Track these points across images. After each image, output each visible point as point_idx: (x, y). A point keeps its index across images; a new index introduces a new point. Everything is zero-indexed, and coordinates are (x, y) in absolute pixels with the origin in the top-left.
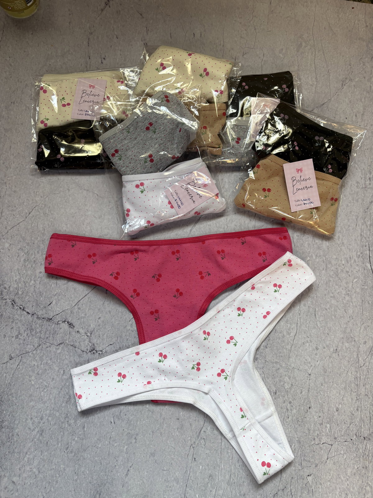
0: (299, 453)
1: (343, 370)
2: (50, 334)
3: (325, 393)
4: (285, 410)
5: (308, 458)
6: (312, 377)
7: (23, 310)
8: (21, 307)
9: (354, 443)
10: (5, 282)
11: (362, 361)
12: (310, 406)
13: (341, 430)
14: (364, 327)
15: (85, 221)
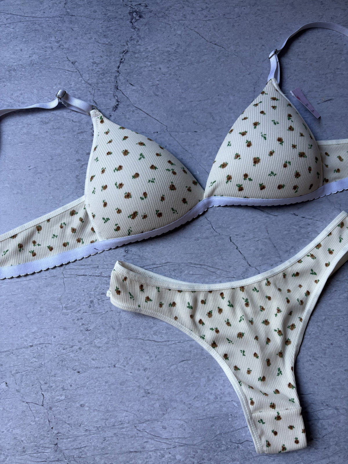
0: (29, 368)
1: (127, 405)
2: (103, 91)
3: (98, 388)
4: (71, 344)
5: (24, 380)
6: (113, 369)
7: (121, 62)
8: (123, 60)
9: (48, 432)
10: (143, 40)
11: (142, 428)
12: (80, 372)
13: (61, 414)
14: (182, 424)
15: (222, 96)
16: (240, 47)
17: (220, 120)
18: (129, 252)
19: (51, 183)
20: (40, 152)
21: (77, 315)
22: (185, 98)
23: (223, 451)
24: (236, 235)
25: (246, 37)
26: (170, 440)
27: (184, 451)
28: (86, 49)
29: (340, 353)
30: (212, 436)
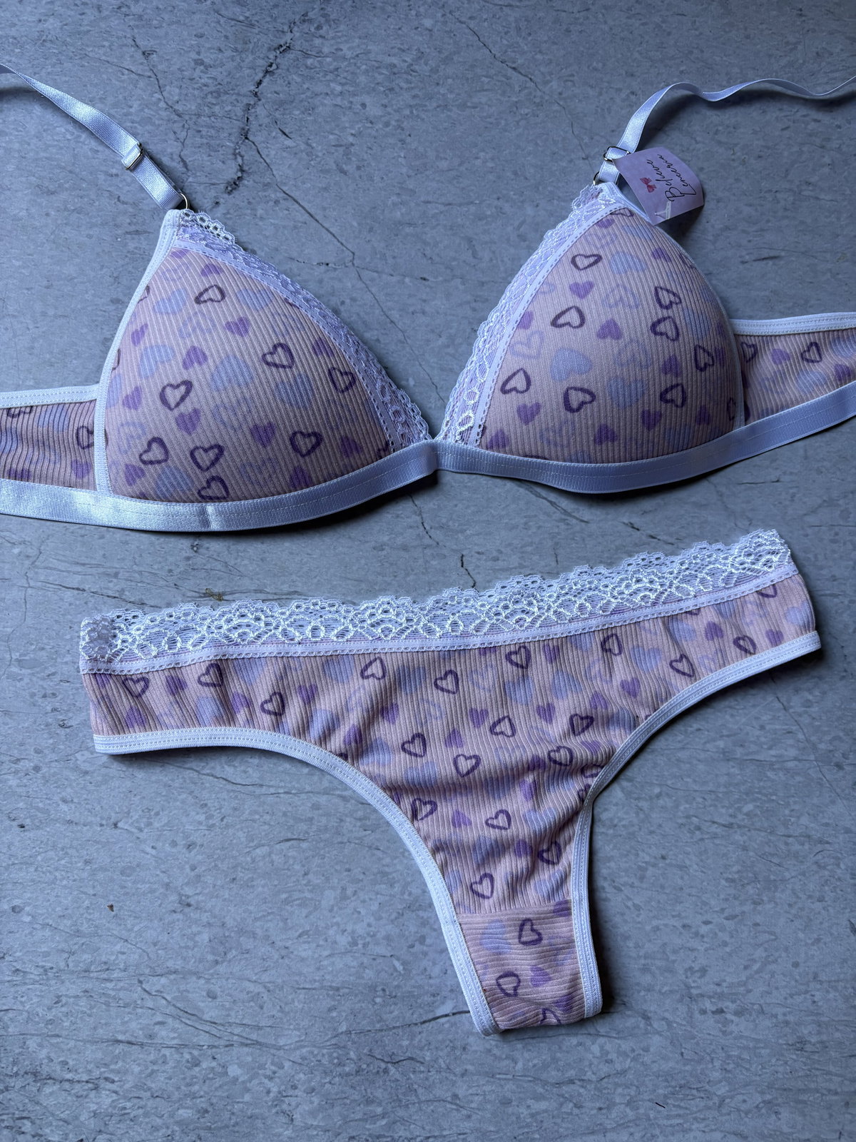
1: (129, 926)
2: (210, 137)
3: (63, 873)
4: (16, 753)
6: (109, 831)
7: (267, 72)
8: (274, 66)
10: (334, 26)
11: (158, 987)
12: (26, 828)
14: (258, 994)
15: (507, 201)
16: (574, 85)
17: (491, 260)
18: (201, 550)
19: (36, 345)
20: (21, 263)
21: (45, 684)
22: (413, 192)
23: (348, 1075)
24: (478, 553)
25: (595, 64)
26: (220, 1028)
27: (249, 1059)
28: (185, 24)
29: (680, 882)
30: (327, 1034)
